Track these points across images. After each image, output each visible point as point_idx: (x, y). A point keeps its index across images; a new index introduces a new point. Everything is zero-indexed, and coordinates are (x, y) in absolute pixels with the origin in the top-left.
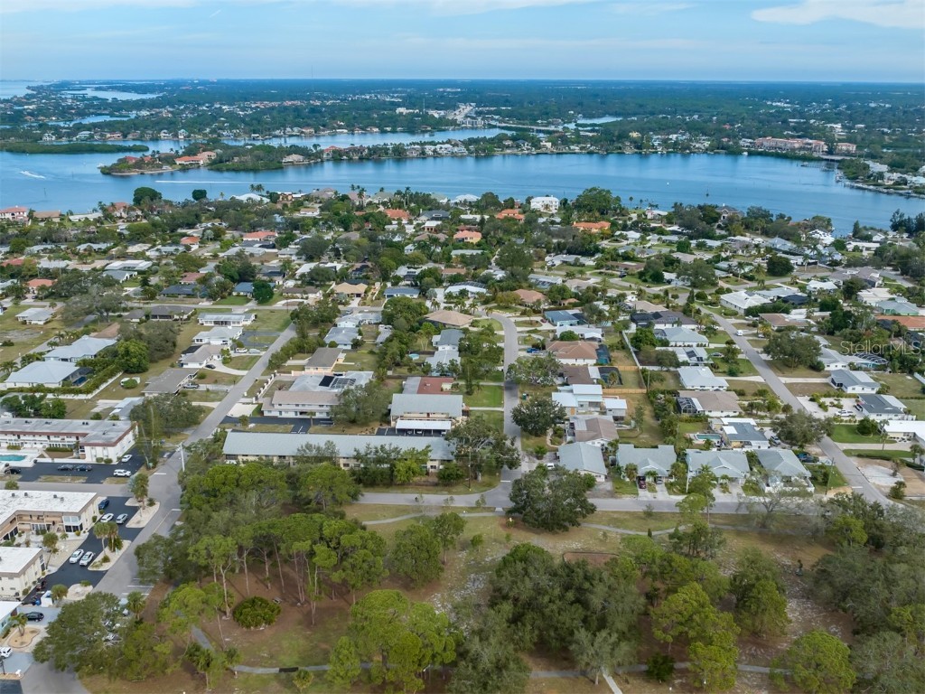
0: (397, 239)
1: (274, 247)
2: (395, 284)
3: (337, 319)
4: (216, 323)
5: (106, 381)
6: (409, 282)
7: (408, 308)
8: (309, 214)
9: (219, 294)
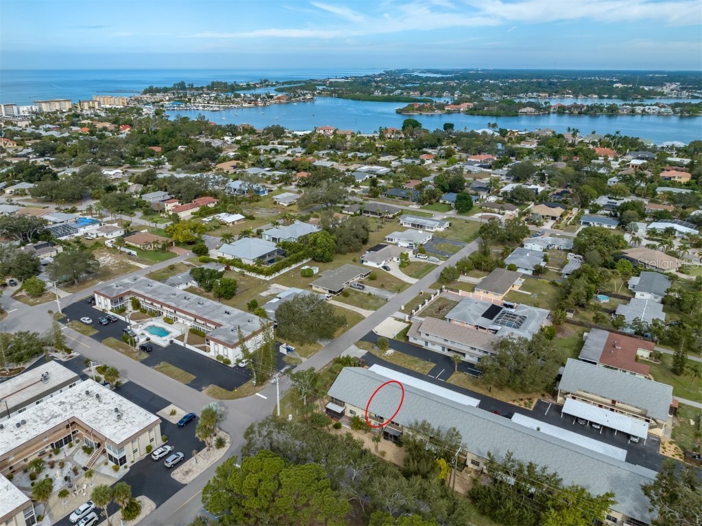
0: (602, 171)
1: (490, 167)
2: (593, 211)
3: (525, 239)
4: (413, 225)
5: (290, 266)
6: (608, 212)
7: (605, 240)
8: (528, 146)
9: (428, 199)
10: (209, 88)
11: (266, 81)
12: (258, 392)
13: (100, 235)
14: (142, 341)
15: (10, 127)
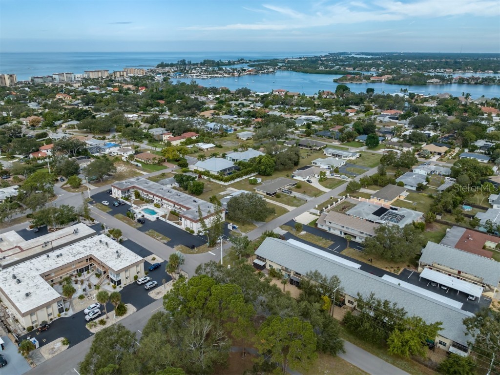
0: (483, 122)
1: (397, 119)
2: (472, 151)
3: (413, 167)
4: (333, 155)
6: (483, 151)
7: (475, 168)
8: (430, 105)
9: (347, 139)
10: (201, 64)
11: (242, 60)
12: (210, 251)
13: (119, 153)
14: (139, 216)
15: (69, 87)
